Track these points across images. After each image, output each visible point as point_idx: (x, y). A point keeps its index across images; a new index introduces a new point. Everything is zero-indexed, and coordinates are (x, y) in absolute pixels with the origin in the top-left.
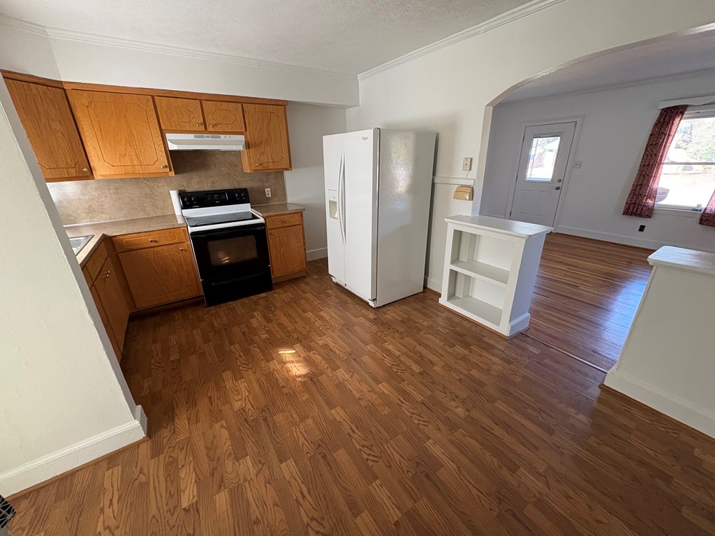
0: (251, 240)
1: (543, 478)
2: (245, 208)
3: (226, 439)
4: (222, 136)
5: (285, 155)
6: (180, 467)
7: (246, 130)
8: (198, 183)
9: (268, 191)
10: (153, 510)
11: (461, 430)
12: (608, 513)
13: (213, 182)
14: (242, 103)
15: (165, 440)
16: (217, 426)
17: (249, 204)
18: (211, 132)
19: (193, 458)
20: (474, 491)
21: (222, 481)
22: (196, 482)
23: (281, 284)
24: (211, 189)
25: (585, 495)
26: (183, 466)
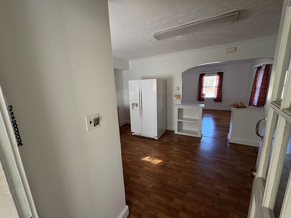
3: (160, 198)
6: (155, 215)
15: (138, 211)
16: (151, 196)
19: (157, 210)
21: (176, 210)
22: (167, 215)
26: (156, 214)
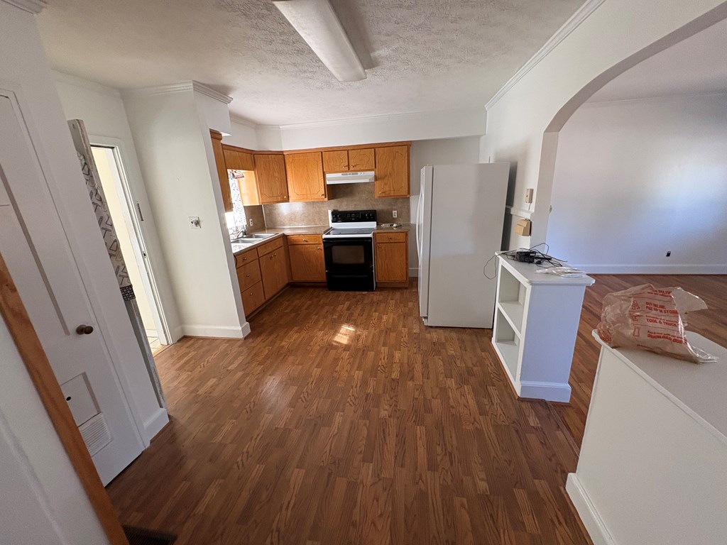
0: (361, 248)
1: (378, 479)
2: (373, 225)
4: (359, 173)
5: (405, 184)
7: (375, 167)
8: (345, 205)
9: (395, 213)
10: (221, 364)
11: (368, 421)
12: (388, 528)
13: (356, 205)
14: (375, 148)
17: (375, 223)
18: (352, 171)
20: (328, 448)
23: (381, 288)
24: (354, 210)
25: (390, 509)
